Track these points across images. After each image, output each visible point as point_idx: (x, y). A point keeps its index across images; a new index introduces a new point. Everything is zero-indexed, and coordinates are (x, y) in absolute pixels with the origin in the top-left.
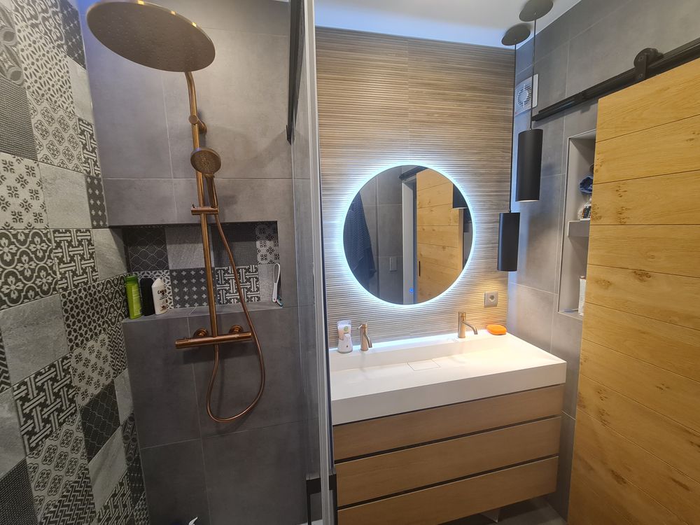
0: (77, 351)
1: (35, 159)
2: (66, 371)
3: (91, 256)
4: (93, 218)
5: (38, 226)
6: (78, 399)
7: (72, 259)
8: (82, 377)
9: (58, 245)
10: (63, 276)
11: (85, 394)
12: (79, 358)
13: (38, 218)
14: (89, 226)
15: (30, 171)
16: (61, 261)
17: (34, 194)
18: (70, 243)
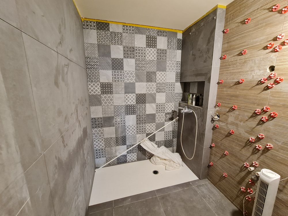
0: (167, 103)
1: (166, 72)
2: (164, 105)
3: (174, 88)
4: (176, 81)
5: (164, 82)
6: (165, 111)
7: (169, 88)
8: (167, 108)
9: (167, 85)
10: (167, 90)
11: (167, 111)
12: (167, 104)
13: (164, 81)
14: (175, 82)
15: (165, 74)
16: (167, 88)
17: (165, 77)
18: (169, 85)
